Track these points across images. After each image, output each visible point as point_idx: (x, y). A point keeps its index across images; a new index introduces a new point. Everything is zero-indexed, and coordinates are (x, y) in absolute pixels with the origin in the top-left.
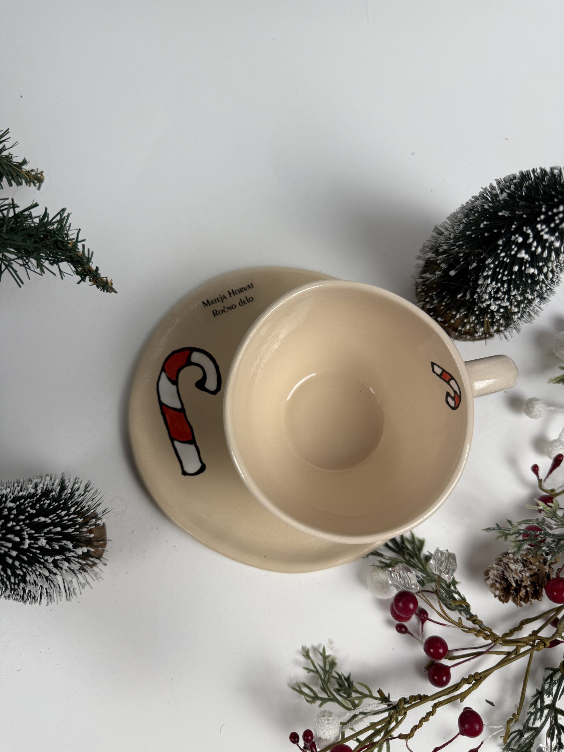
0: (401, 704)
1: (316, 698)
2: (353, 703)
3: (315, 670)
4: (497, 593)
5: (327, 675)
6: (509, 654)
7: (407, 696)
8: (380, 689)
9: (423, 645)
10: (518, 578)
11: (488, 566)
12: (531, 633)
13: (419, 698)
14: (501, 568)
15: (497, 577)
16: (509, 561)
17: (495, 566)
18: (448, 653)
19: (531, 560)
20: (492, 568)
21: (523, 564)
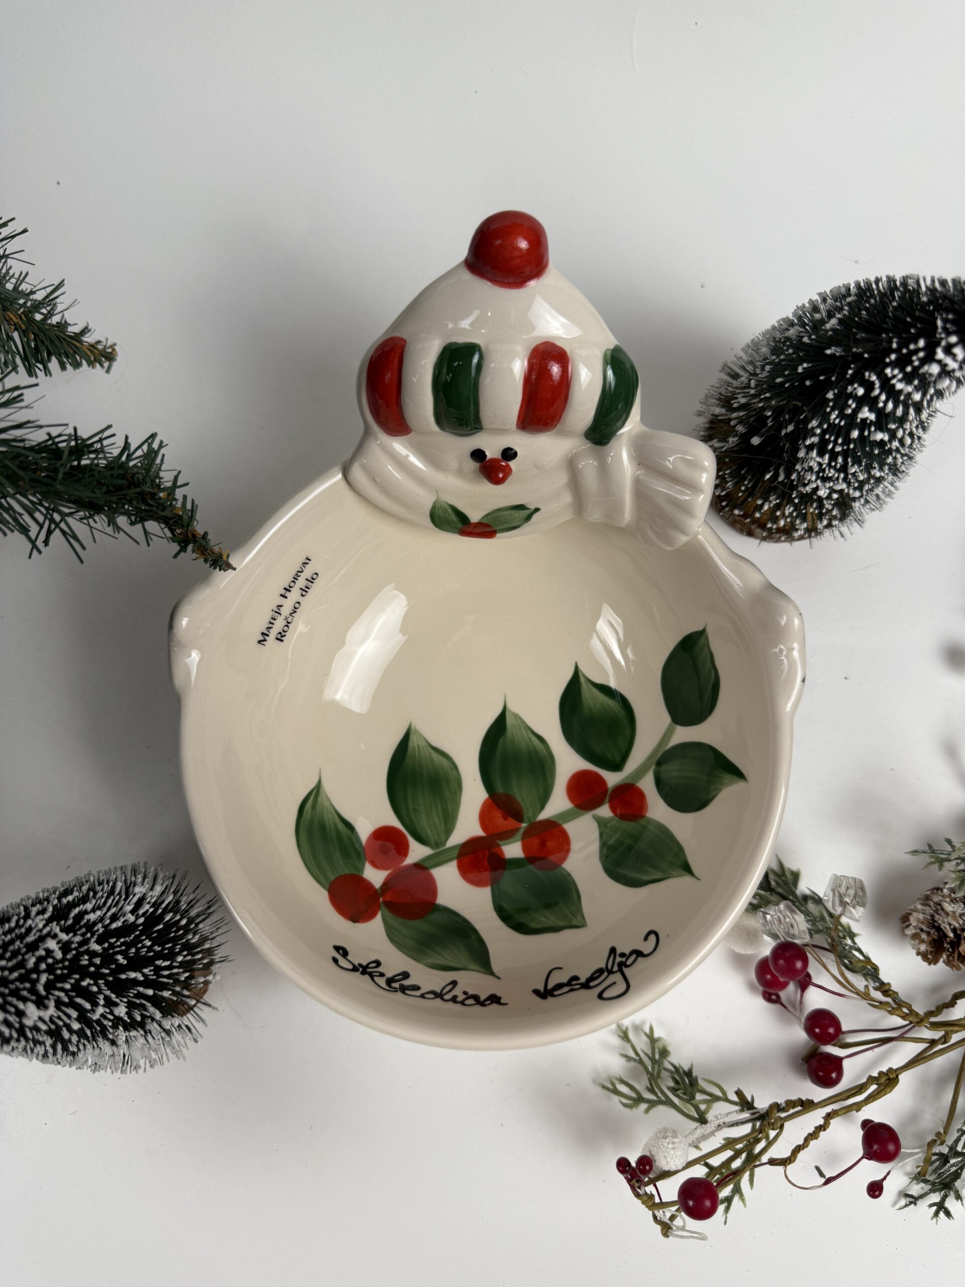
0: (772, 1112)
1: (639, 1100)
2: (697, 1109)
3: (637, 1057)
4: (923, 947)
5: (656, 1067)
6: (933, 1042)
8: (739, 1090)
9: (803, 1026)
10: (957, 925)
11: (909, 908)
13: (800, 1104)
14: (929, 911)
15: (923, 923)
16: (943, 899)
17: (919, 907)
18: (841, 1036)
20: (915, 910)
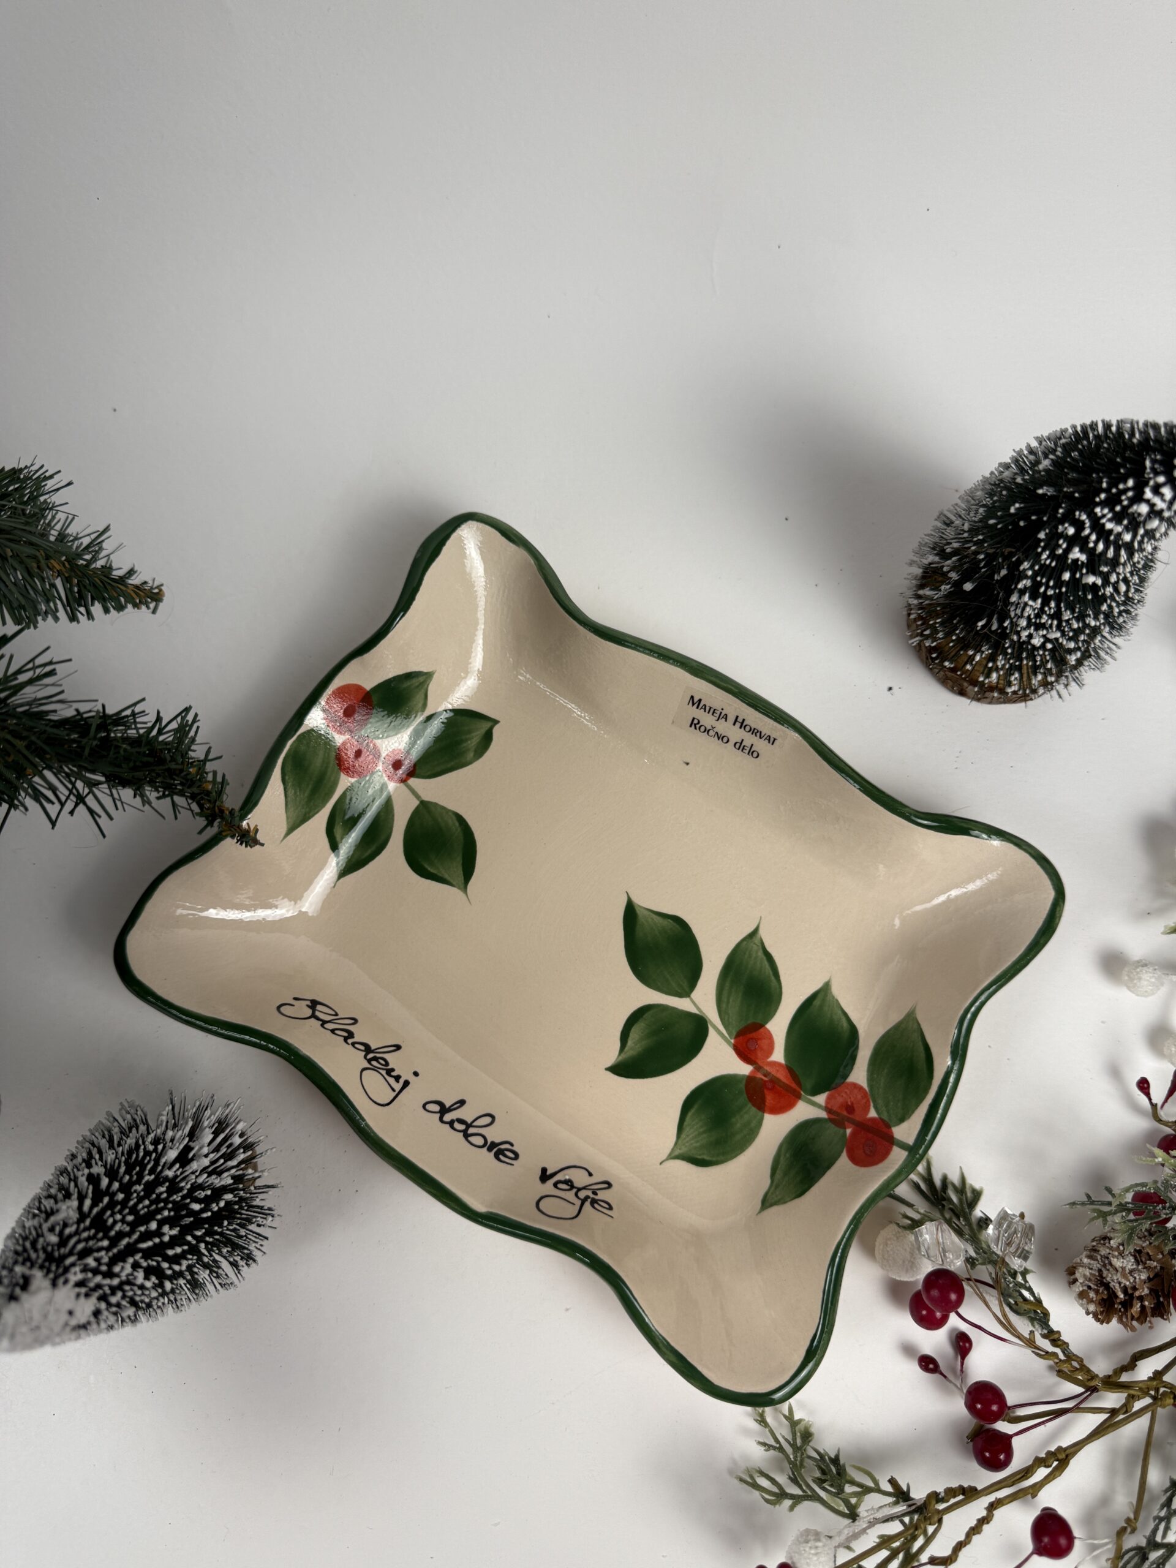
0: (930, 1503)
1: (782, 1495)
2: (847, 1503)
3: (778, 1446)
4: (1092, 1308)
5: (799, 1455)
6: (1113, 1412)
7: (940, 1489)
8: (893, 1478)
9: (964, 1397)
10: (1128, 1283)
11: (1074, 1260)
12: (1151, 1375)
13: (962, 1492)
14: (1096, 1265)
15: (1090, 1280)
16: (1111, 1252)
17: (1086, 1261)
18: (1007, 1410)
19: (1149, 1252)
20: (1082, 1265)
21: (1135, 1258)
